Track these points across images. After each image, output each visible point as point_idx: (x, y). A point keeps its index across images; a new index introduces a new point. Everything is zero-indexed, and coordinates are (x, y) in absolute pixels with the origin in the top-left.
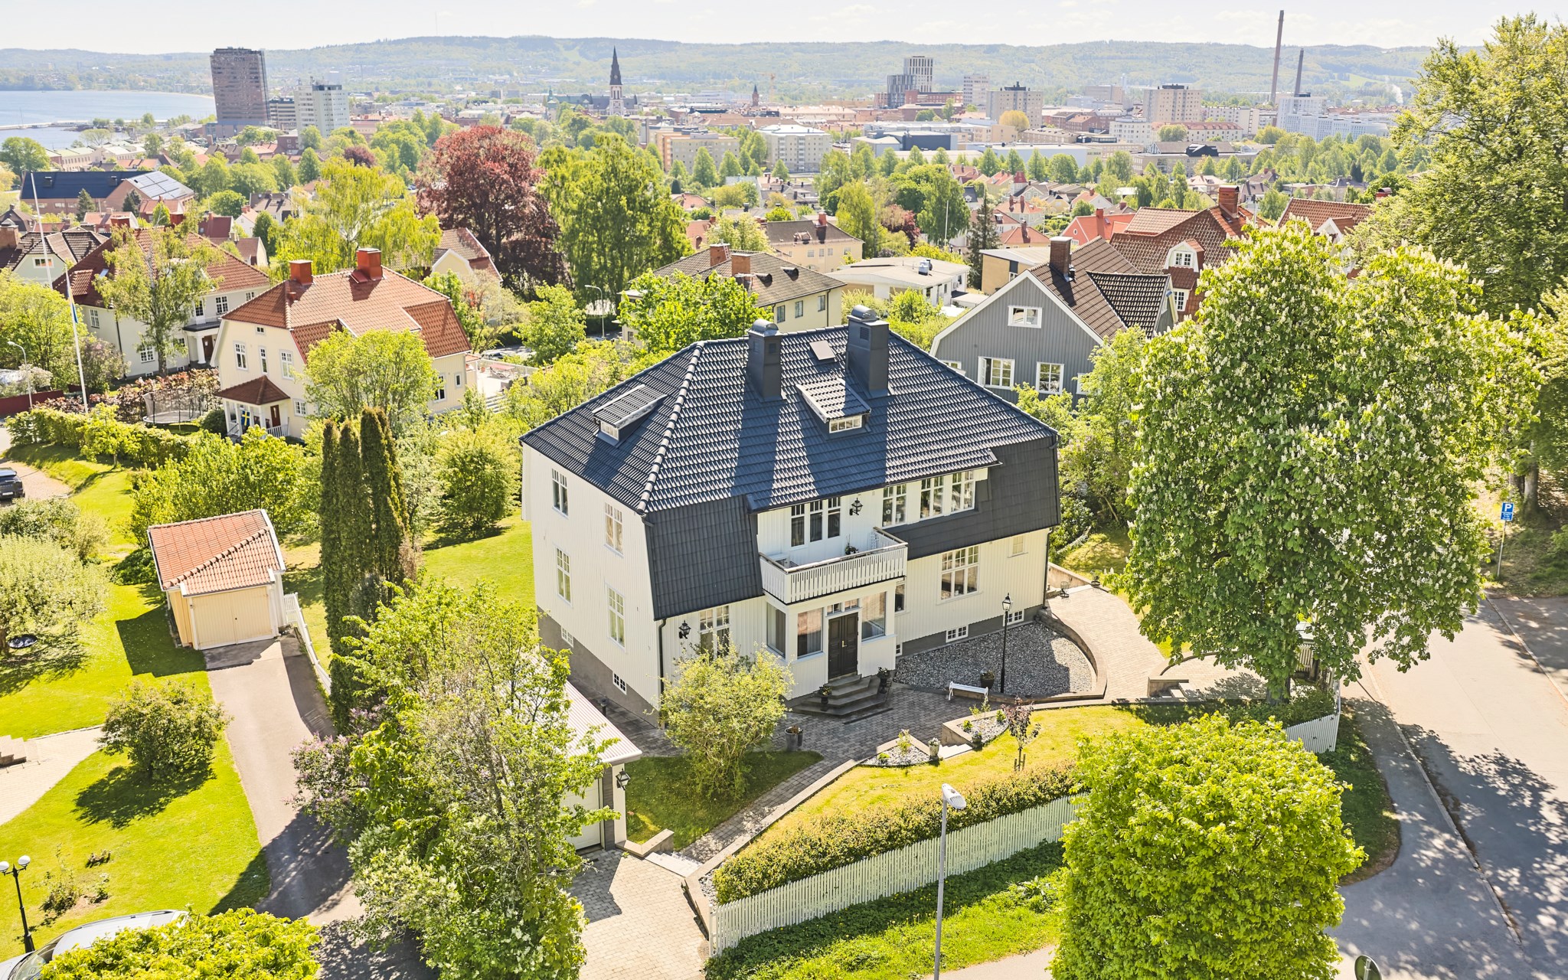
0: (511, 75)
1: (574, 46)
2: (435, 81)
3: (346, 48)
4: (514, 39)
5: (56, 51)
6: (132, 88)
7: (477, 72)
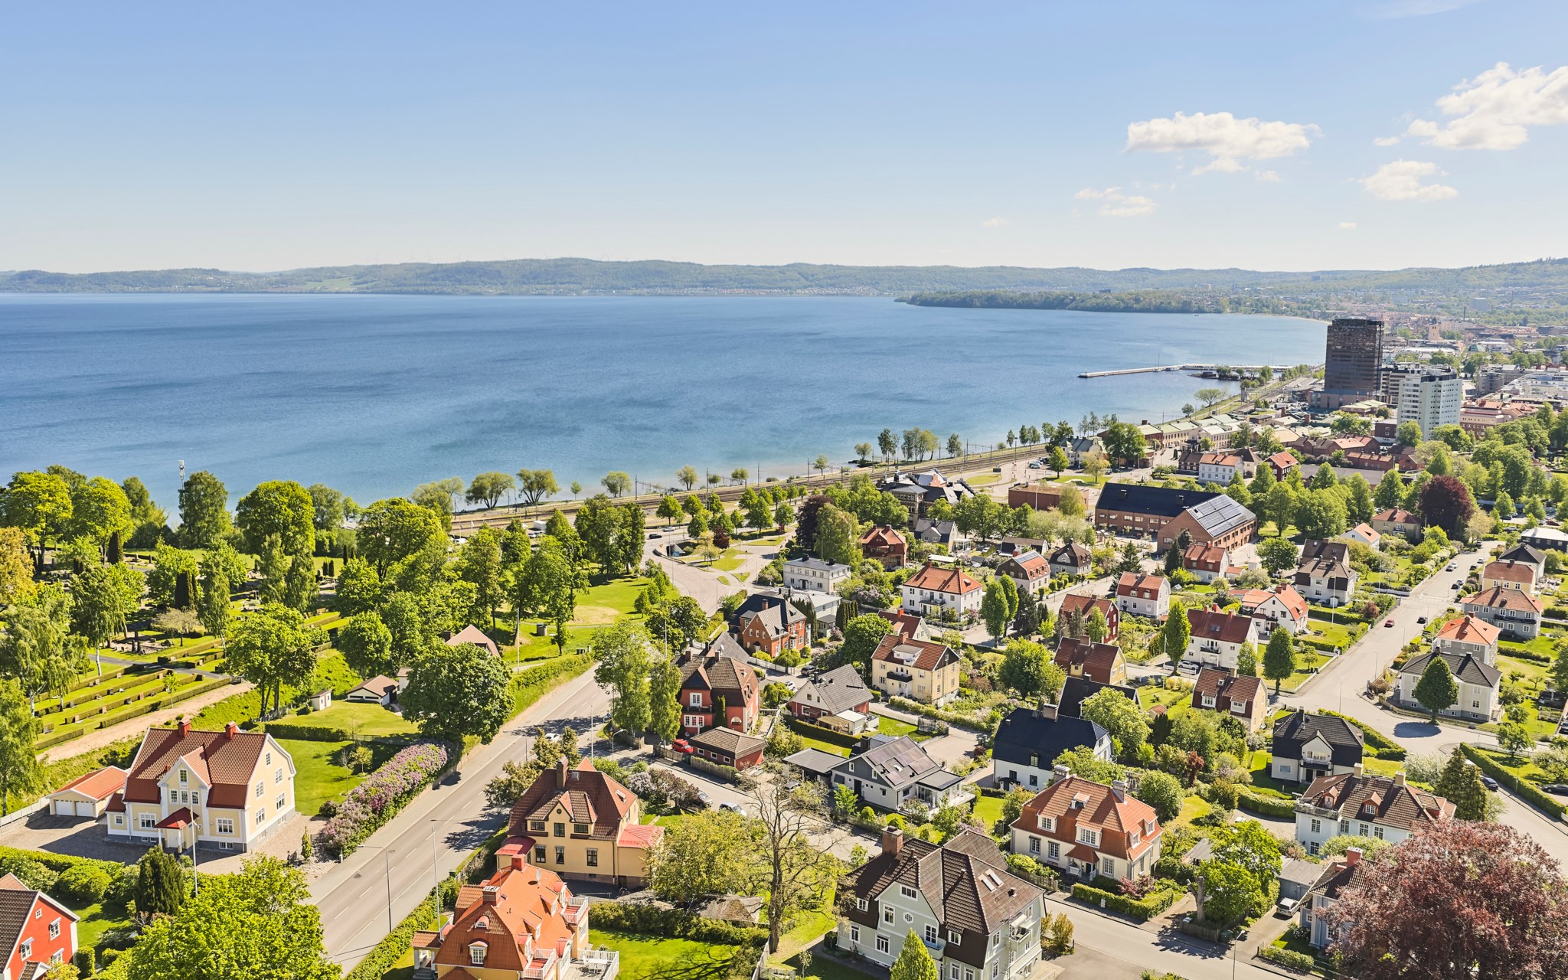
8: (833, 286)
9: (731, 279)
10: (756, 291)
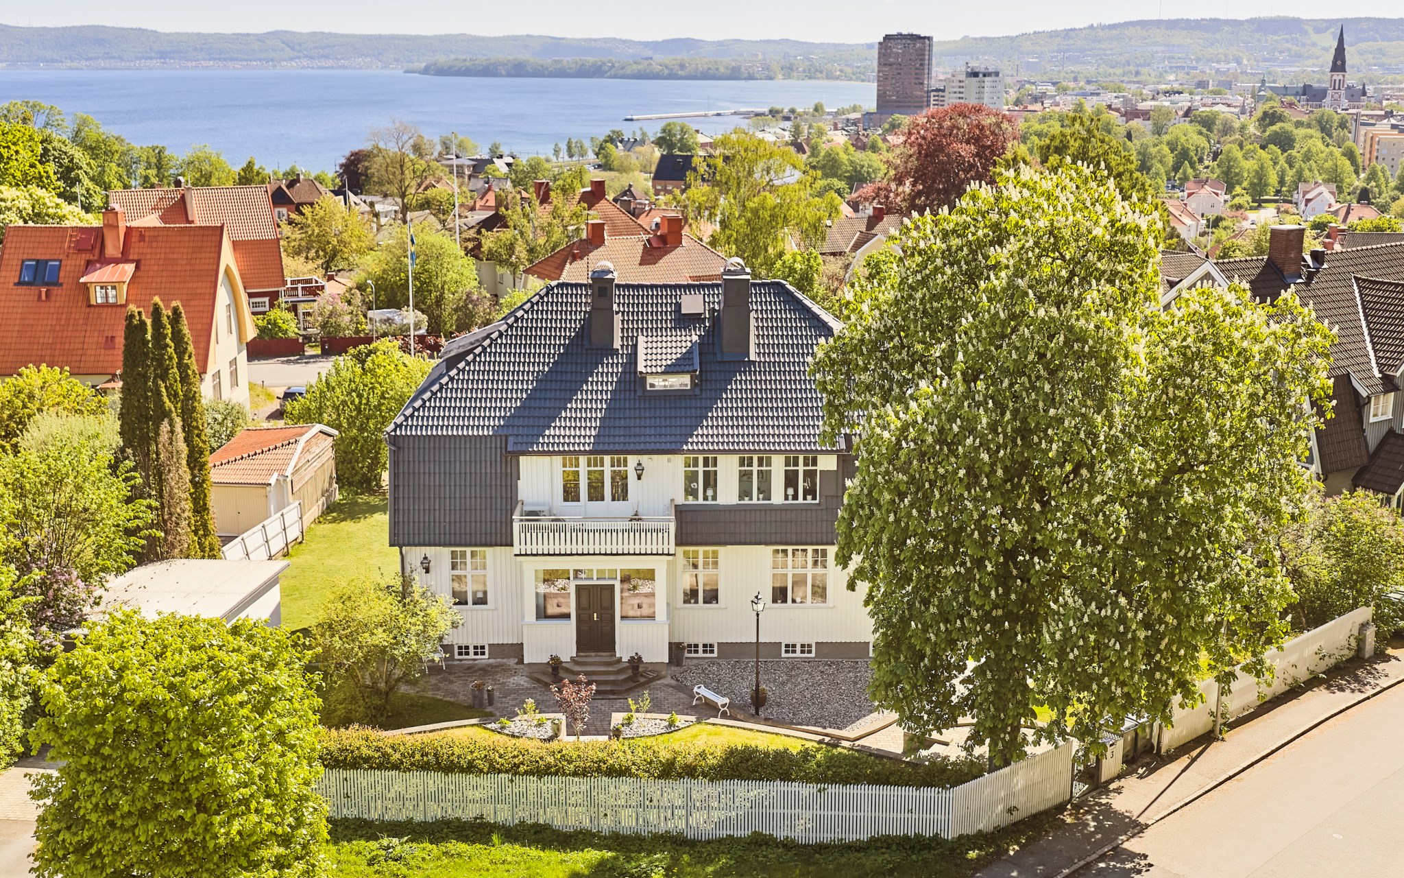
0: (1239, 63)
1: (1327, 29)
2: (1144, 70)
3: (1053, 34)
4: (1251, 21)
5: (769, 42)
6: (828, 77)
7: (1198, 60)
8: (327, 57)
9: (196, 49)
10: (229, 64)
